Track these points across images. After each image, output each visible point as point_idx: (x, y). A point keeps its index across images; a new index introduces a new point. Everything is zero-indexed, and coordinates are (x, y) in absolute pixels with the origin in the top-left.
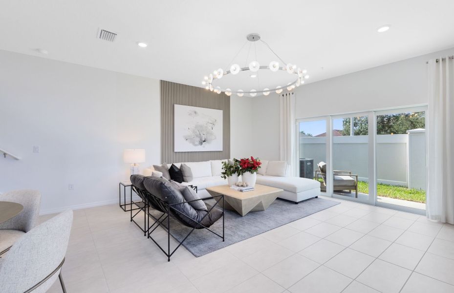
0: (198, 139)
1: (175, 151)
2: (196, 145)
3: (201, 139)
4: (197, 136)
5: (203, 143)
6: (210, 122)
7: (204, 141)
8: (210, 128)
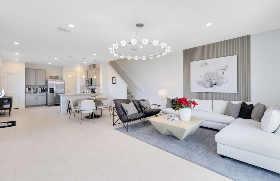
0: (209, 83)
1: (191, 91)
2: (207, 88)
3: (211, 83)
4: (208, 81)
5: (214, 86)
6: (221, 68)
7: (215, 84)
8: (221, 73)
